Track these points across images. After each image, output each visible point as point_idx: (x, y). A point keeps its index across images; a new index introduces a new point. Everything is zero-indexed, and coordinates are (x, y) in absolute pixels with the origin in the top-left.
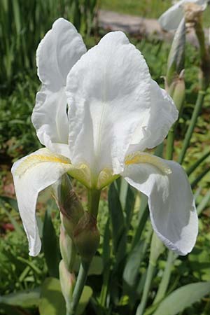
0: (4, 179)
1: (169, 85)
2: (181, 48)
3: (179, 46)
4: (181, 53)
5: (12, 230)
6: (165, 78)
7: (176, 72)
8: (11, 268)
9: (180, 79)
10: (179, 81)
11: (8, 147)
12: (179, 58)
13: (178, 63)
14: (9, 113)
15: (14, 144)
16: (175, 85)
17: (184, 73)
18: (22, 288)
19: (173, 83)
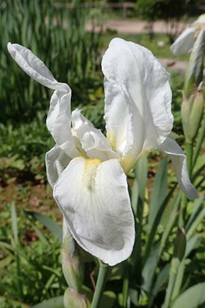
0: (29, 193)
1: (188, 97)
2: (200, 59)
3: (198, 58)
4: (200, 64)
5: (37, 239)
6: (183, 92)
7: (195, 84)
8: (38, 276)
9: (199, 91)
10: (198, 93)
11: (31, 166)
12: (198, 70)
13: (197, 75)
14: (31, 136)
15: (36, 163)
16: (194, 97)
17: (203, 85)
18: (48, 295)
19: (192, 96)
